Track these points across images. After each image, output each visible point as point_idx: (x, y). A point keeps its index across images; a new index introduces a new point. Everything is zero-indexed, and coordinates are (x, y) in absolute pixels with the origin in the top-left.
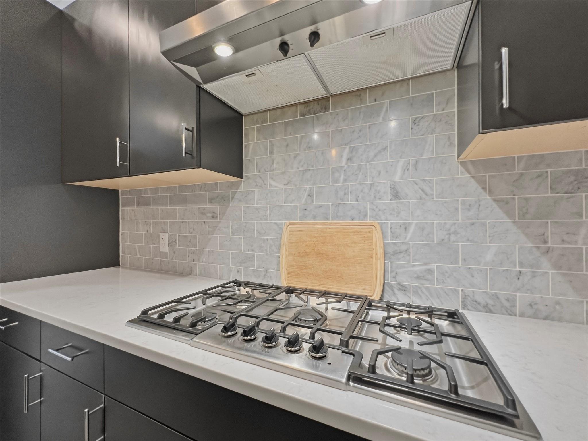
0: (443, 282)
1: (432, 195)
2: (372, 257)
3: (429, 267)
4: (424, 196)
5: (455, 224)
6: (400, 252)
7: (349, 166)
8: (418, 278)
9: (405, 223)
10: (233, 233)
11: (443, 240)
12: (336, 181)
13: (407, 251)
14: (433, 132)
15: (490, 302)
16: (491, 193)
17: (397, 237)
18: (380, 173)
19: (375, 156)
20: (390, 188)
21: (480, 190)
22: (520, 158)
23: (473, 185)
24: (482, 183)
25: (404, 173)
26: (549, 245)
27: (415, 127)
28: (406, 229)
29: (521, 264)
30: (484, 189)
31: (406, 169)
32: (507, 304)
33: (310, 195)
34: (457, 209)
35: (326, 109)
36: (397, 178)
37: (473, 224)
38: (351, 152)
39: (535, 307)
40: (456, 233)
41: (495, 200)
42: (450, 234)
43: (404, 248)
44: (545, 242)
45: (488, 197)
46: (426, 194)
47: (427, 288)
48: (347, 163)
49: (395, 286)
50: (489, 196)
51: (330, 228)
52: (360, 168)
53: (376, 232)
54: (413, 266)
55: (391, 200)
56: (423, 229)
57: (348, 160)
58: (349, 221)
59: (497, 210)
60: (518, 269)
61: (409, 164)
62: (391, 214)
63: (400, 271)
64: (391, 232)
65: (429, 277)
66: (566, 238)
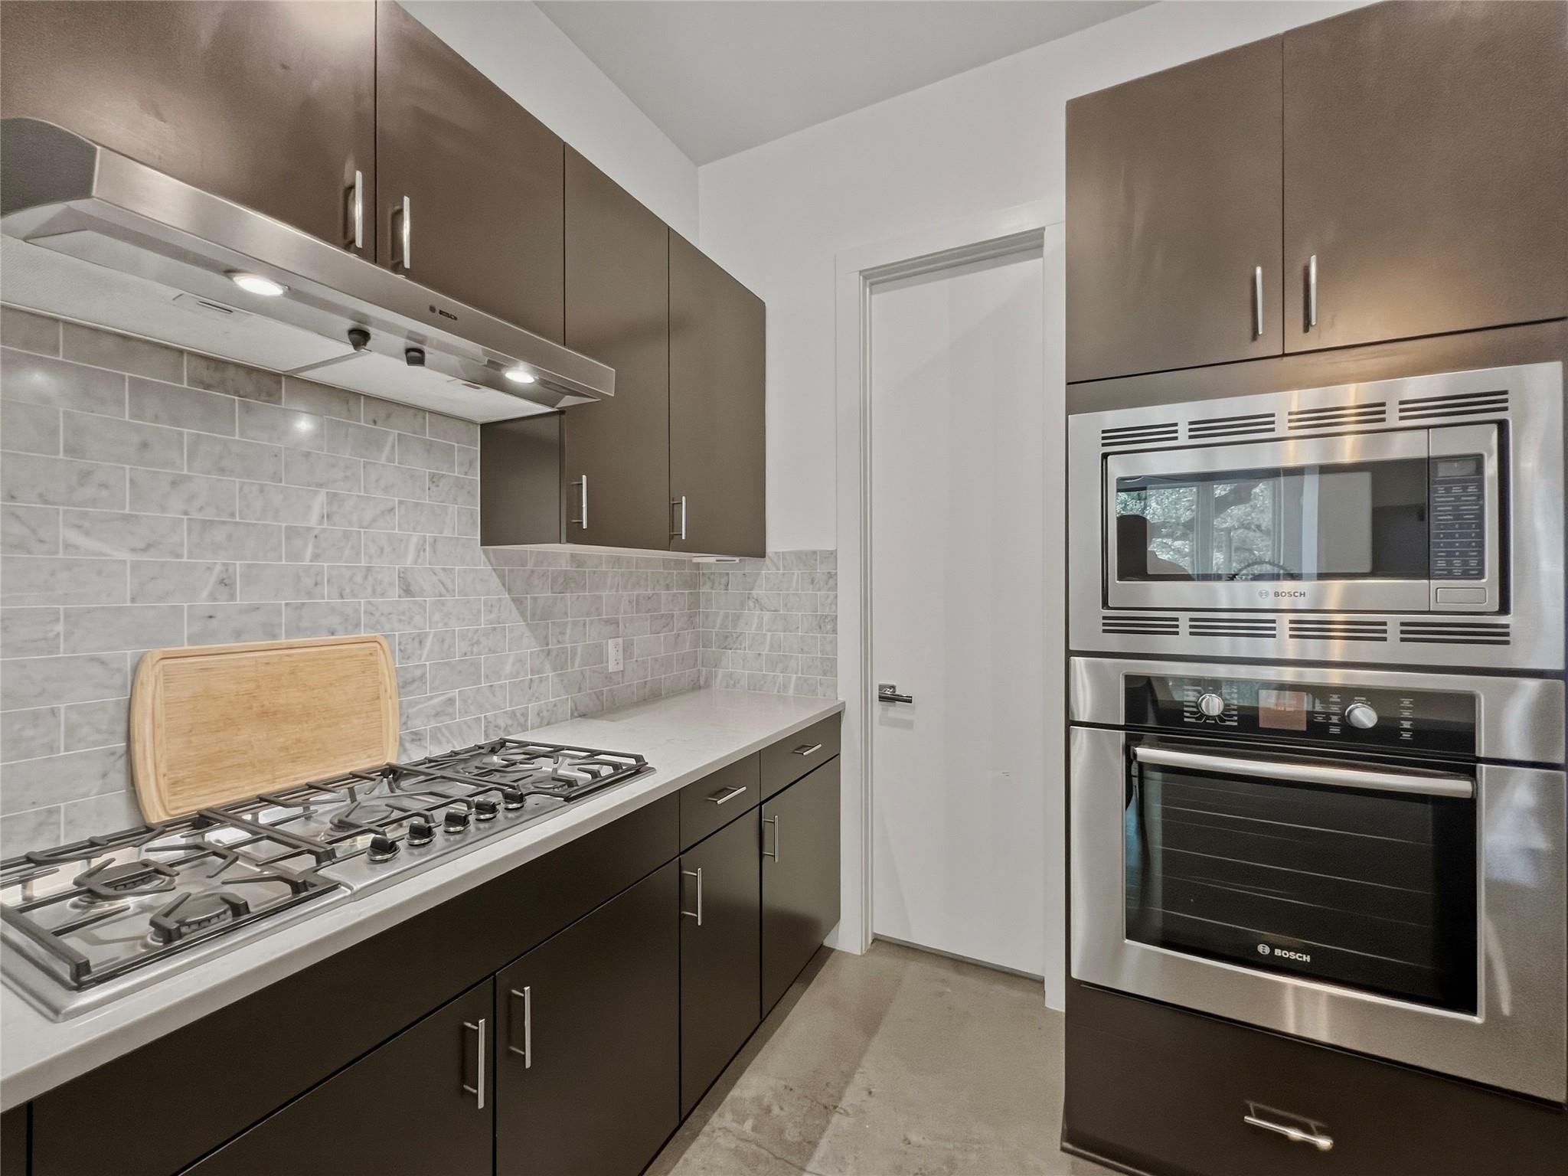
0: (466, 712)
1: (454, 591)
2: (378, 698)
3: (449, 696)
4: (444, 592)
5: (477, 630)
6: (414, 681)
7: (324, 530)
8: (437, 715)
9: (419, 635)
11: (465, 654)
12: (296, 556)
13: (423, 677)
14: (455, 501)
15: (510, 722)
17: (408, 658)
18: (382, 550)
19: (374, 520)
20: (399, 577)
21: (501, 587)
23: (495, 582)
24: (502, 577)
25: (418, 556)
26: (550, 647)
27: (433, 488)
28: (421, 642)
29: (533, 672)
30: (504, 585)
31: (421, 549)
33: (225, 583)
34: (479, 611)
35: (272, 396)
36: (408, 562)
38: (330, 503)
40: (478, 642)
41: (513, 600)
42: (473, 645)
43: (418, 673)
44: (547, 644)
45: (507, 596)
47: (448, 727)
48: (321, 523)
50: (508, 593)
52: (346, 536)
53: (381, 652)
54: (431, 698)
55: (400, 597)
56: (443, 641)
57: (323, 517)
58: (325, 639)
59: (514, 610)
60: (530, 677)
61: (425, 541)
62: (400, 620)
63: (411, 711)
64: (401, 650)
65: (450, 710)
66: (560, 638)
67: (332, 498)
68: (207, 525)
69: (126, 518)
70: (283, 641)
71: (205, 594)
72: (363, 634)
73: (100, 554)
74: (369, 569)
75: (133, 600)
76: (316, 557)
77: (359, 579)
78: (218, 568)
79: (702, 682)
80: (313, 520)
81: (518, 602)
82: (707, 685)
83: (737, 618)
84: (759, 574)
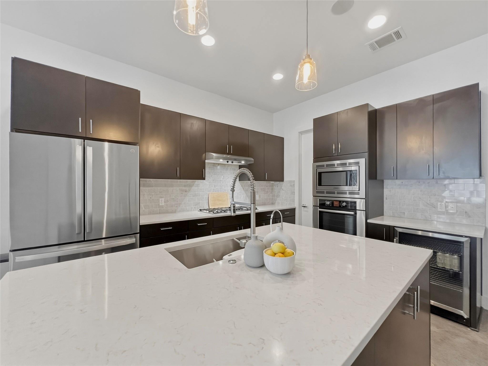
2: (228, 199)
10: (193, 196)
12: (220, 183)
18: (228, 182)
19: (227, 179)
22: (245, 182)
23: (240, 186)
27: (233, 174)
33: (215, 186)
34: (238, 190)
44: (247, 195)
51: (220, 194)
53: (228, 194)
58: (223, 192)
60: (245, 199)
67: (223, 176)
68: (214, 180)
69: (208, 180)
70: (219, 192)
71: (213, 187)
72: (226, 192)
74: (227, 184)
76: (222, 183)
77: (226, 185)
78: (214, 184)
79: (274, 203)
80: (222, 179)
81: (243, 189)
82: (275, 204)
83: (279, 192)
84: (283, 185)
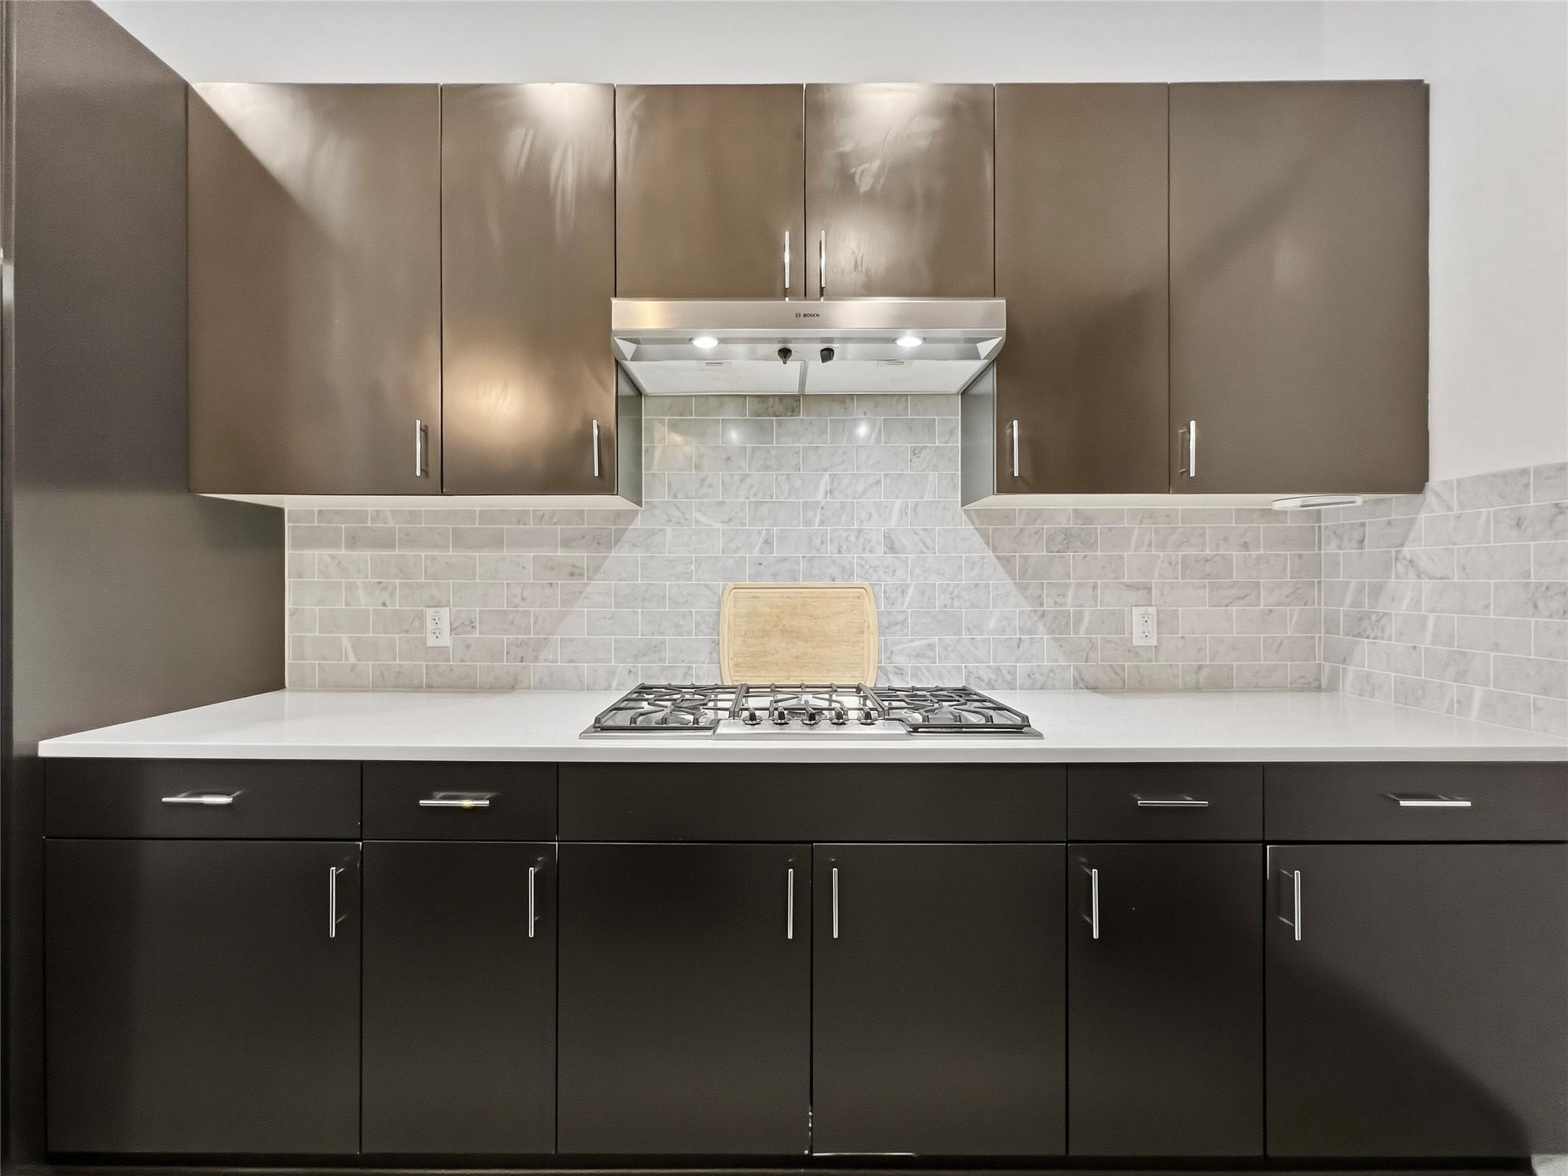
0: (946, 659)
1: (934, 548)
2: (862, 632)
3: (930, 641)
4: (925, 550)
5: (958, 585)
6: (896, 624)
7: (827, 503)
8: (918, 656)
9: (901, 586)
10: (618, 605)
11: (945, 606)
12: (808, 523)
13: (904, 622)
14: (935, 468)
15: (994, 677)
16: (994, 549)
17: (892, 604)
18: (870, 515)
19: (865, 491)
20: (884, 537)
21: (984, 545)
22: (1021, 511)
23: (977, 538)
24: (985, 536)
25: (901, 518)
26: (1045, 608)
27: (915, 460)
28: (903, 592)
29: (1022, 631)
30: (987, 544)
31: (903, 512)
32: (1009, 678)
33: (767, 542)
34: (960, 567)
35: (794, 411)
36: (893, 523)
37: (977, 585)
38: (832, 482)
39: (1033, 677)
40: (959, 597)
41: (998, 558)
42: (953, 599)
43: (900, 618)
44: (1041, 605)
45: (991, 554)
46: (927, 548)
47: (928, 669)
48: (825, 497)
49: (890, 669)
50: (993, 552)
51: (801, 593)
52: (843, 506)
53: (867, 597)
54: (912, 641)
55: (885, 553)
56: (923, 592)
57: (827, 492)
58: (827, 583)
59: (1000, 568)
61: (907, 505)
62: (885, 572)
63: (896, 648)
64: (885, 597)
65: (930, 653)
66: (1059, 600)
67: (833, 477)
68: (758, 504)
69: (721, 503)
70: (801, 583)
71: (757, 549)
72: (856, 582)
73: (710, 525)
74: (860, 531)
75: (723, 552)
76: (822, 523)
77: (853, 538)
78: (764, 531)
79: (1324, 684)
80: (820, 497)
81: (1005, 561)
82: (1332, 688)
84: (1412, 519)
